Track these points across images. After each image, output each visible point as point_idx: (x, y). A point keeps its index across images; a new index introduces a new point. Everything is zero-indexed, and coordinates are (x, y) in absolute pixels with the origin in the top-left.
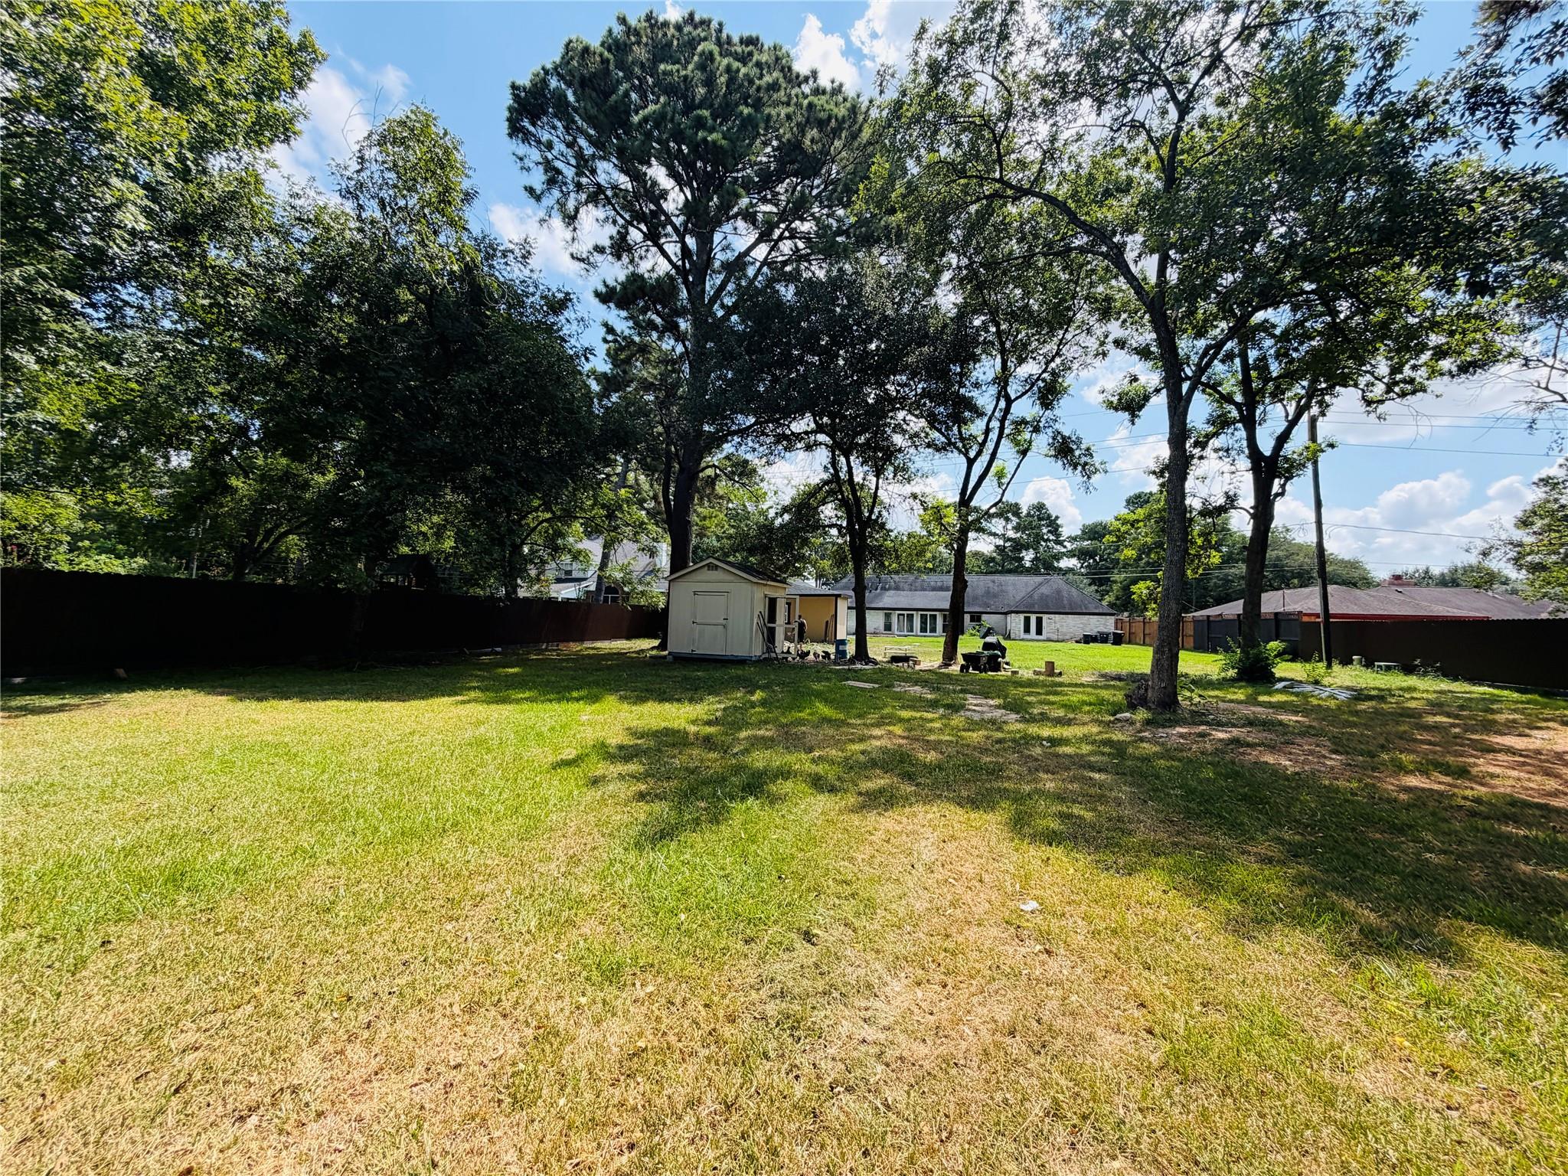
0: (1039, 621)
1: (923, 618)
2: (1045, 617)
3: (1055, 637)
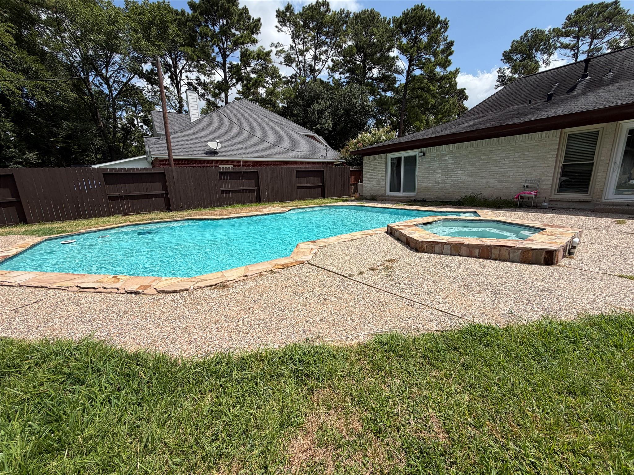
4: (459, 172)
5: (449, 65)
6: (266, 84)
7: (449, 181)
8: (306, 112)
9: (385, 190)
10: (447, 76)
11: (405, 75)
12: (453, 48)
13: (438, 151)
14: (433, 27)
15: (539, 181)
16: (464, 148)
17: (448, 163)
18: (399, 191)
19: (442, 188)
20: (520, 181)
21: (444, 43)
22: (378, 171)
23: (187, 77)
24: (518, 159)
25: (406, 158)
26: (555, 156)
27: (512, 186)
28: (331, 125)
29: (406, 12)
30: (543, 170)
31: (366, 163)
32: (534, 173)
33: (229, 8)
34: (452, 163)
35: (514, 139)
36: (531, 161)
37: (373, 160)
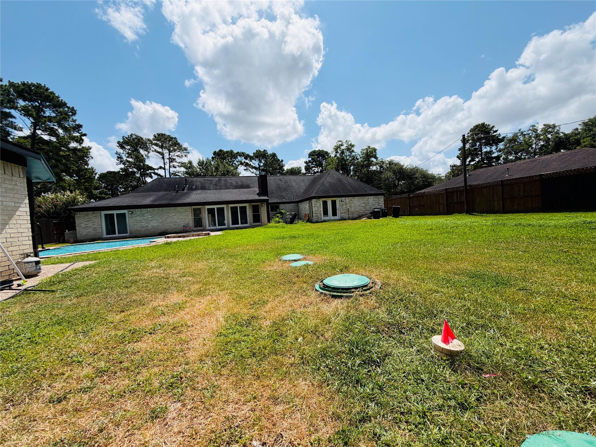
0: (334, 203)
1: (234, 211)
2: (338, 200)
3: (346, 216)
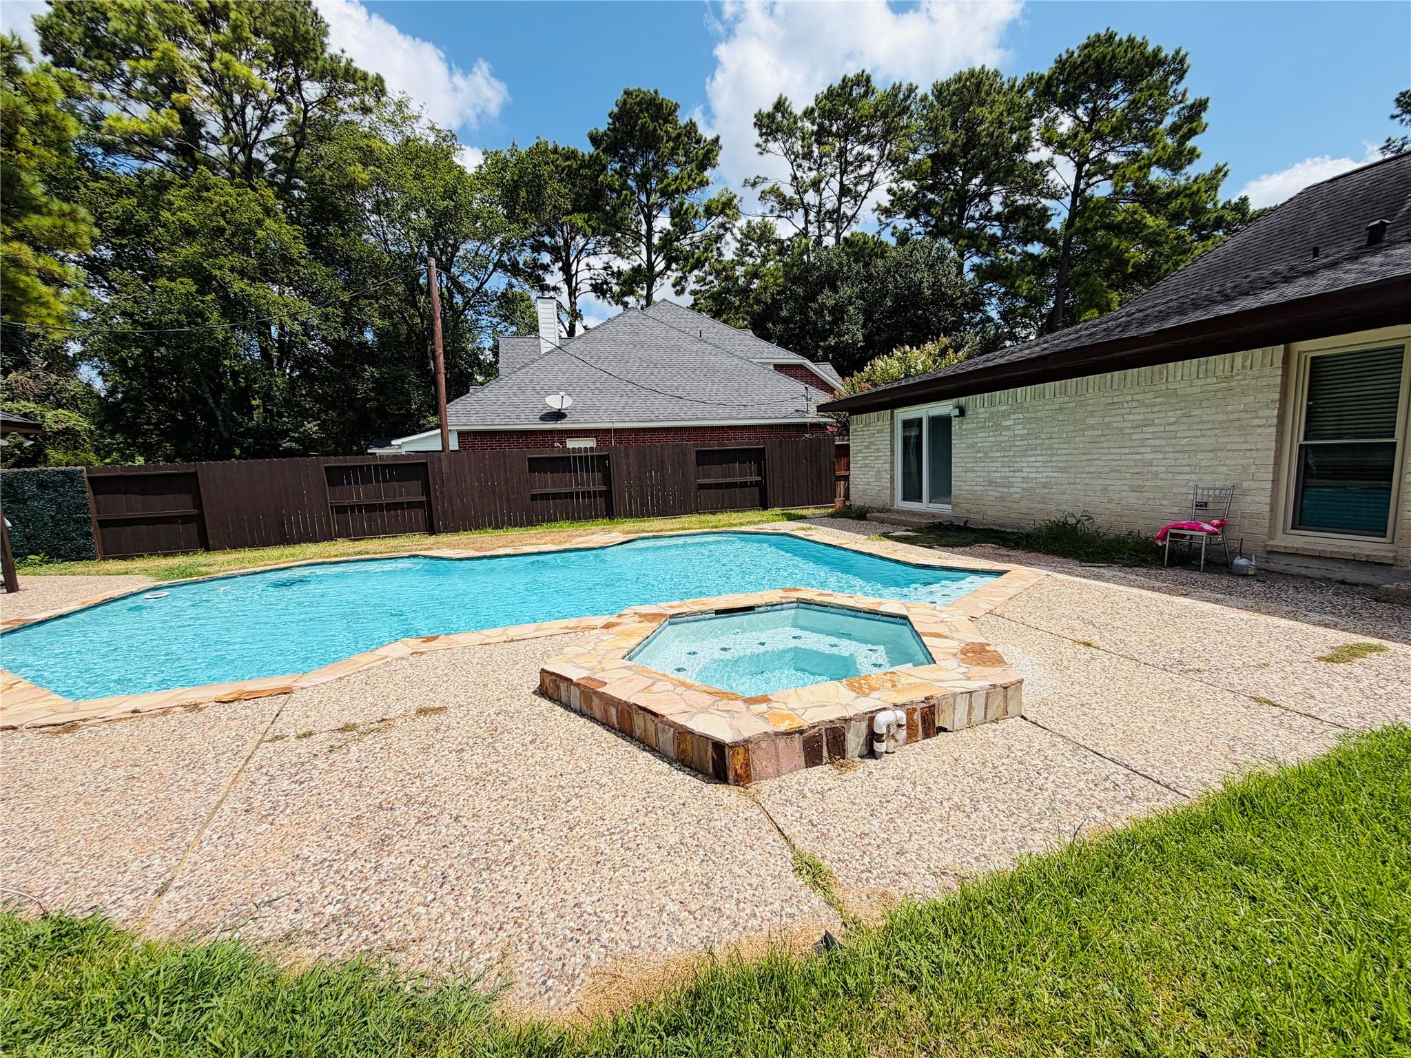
4: (1040, 458)
5: (1190, 161)
6: (747, 259)
7: (1016, 479)
8: (803, 311)
9: (892, 496)
10: (1186, 188)
11: (1067, 201)
12: (1205, 117)
13: (991, 404)
14: (1142, 76)
15: (1232, 492)
16: (1047, 396)
17: (1015, 436)
18: (919, 499)
19: (1002, 499)
20: (1184, 490)
21: (1177, 108)
22: (878, 450)
23: (588, 265)
24: (1175, 428)
25: (934, 421)
26: (1275, 421)
27: (1165, 502)
28: (860, 336)
29: (1064, 56)
30: (1244, 462)
31: (855, 430)
32: (1219, 469)
33: (655, 130)
34: (1022, 436)
35: (1161, 373)
36: (1210, 433)
37: (867, 425)
